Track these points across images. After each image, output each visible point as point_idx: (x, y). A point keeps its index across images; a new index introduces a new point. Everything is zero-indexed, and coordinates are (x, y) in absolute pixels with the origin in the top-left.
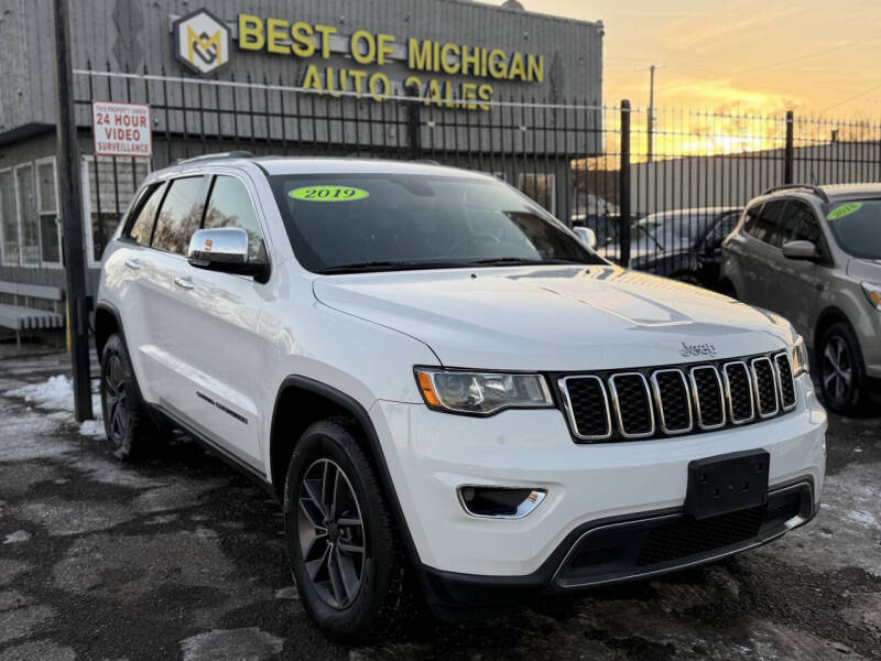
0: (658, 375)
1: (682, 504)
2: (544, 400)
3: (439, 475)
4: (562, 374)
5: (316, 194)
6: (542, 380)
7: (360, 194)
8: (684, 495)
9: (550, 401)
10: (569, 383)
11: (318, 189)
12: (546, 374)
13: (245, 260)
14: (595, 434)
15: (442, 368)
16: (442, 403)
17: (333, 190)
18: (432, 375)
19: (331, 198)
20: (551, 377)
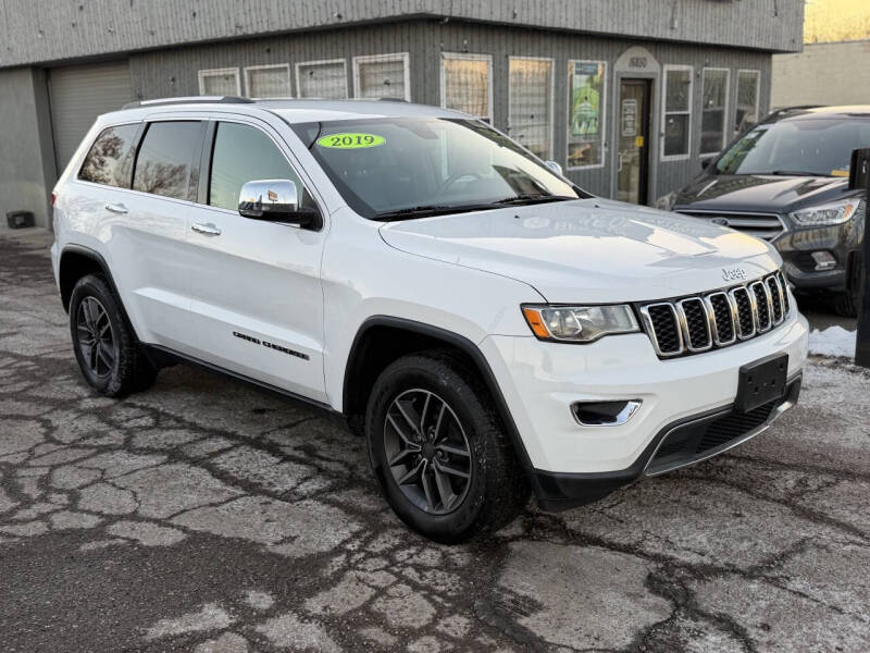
0: (711, 298)
1: (733, 401)
2: (631, 326)
3: (554, 395)
4: (644, 303)
5: (341, 142)
6: (628, 308)
7: (379, 141)
8: (735, 395)
9: (636, 327)
10: (650, 310)
11: (341, 136)
12: (631, 304)
13: (296, 209)
14: (670, 351)
15: (547, 304)
16: (551, 335)
17: (354, 136)
18: (540, 311)
19: (354, 145)
20: (634, 306)
